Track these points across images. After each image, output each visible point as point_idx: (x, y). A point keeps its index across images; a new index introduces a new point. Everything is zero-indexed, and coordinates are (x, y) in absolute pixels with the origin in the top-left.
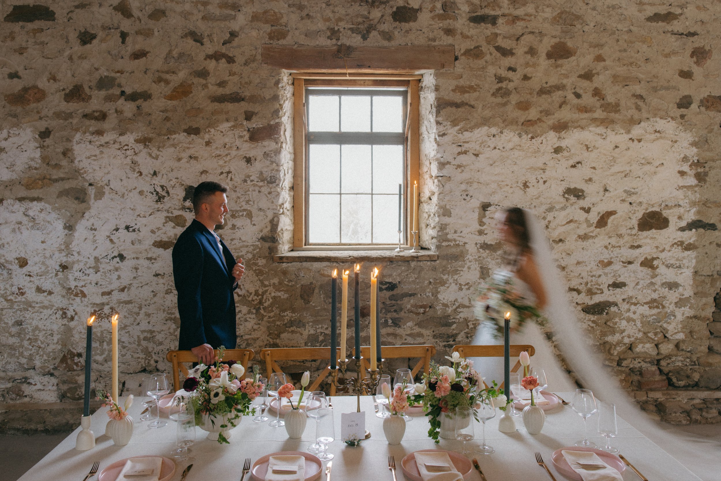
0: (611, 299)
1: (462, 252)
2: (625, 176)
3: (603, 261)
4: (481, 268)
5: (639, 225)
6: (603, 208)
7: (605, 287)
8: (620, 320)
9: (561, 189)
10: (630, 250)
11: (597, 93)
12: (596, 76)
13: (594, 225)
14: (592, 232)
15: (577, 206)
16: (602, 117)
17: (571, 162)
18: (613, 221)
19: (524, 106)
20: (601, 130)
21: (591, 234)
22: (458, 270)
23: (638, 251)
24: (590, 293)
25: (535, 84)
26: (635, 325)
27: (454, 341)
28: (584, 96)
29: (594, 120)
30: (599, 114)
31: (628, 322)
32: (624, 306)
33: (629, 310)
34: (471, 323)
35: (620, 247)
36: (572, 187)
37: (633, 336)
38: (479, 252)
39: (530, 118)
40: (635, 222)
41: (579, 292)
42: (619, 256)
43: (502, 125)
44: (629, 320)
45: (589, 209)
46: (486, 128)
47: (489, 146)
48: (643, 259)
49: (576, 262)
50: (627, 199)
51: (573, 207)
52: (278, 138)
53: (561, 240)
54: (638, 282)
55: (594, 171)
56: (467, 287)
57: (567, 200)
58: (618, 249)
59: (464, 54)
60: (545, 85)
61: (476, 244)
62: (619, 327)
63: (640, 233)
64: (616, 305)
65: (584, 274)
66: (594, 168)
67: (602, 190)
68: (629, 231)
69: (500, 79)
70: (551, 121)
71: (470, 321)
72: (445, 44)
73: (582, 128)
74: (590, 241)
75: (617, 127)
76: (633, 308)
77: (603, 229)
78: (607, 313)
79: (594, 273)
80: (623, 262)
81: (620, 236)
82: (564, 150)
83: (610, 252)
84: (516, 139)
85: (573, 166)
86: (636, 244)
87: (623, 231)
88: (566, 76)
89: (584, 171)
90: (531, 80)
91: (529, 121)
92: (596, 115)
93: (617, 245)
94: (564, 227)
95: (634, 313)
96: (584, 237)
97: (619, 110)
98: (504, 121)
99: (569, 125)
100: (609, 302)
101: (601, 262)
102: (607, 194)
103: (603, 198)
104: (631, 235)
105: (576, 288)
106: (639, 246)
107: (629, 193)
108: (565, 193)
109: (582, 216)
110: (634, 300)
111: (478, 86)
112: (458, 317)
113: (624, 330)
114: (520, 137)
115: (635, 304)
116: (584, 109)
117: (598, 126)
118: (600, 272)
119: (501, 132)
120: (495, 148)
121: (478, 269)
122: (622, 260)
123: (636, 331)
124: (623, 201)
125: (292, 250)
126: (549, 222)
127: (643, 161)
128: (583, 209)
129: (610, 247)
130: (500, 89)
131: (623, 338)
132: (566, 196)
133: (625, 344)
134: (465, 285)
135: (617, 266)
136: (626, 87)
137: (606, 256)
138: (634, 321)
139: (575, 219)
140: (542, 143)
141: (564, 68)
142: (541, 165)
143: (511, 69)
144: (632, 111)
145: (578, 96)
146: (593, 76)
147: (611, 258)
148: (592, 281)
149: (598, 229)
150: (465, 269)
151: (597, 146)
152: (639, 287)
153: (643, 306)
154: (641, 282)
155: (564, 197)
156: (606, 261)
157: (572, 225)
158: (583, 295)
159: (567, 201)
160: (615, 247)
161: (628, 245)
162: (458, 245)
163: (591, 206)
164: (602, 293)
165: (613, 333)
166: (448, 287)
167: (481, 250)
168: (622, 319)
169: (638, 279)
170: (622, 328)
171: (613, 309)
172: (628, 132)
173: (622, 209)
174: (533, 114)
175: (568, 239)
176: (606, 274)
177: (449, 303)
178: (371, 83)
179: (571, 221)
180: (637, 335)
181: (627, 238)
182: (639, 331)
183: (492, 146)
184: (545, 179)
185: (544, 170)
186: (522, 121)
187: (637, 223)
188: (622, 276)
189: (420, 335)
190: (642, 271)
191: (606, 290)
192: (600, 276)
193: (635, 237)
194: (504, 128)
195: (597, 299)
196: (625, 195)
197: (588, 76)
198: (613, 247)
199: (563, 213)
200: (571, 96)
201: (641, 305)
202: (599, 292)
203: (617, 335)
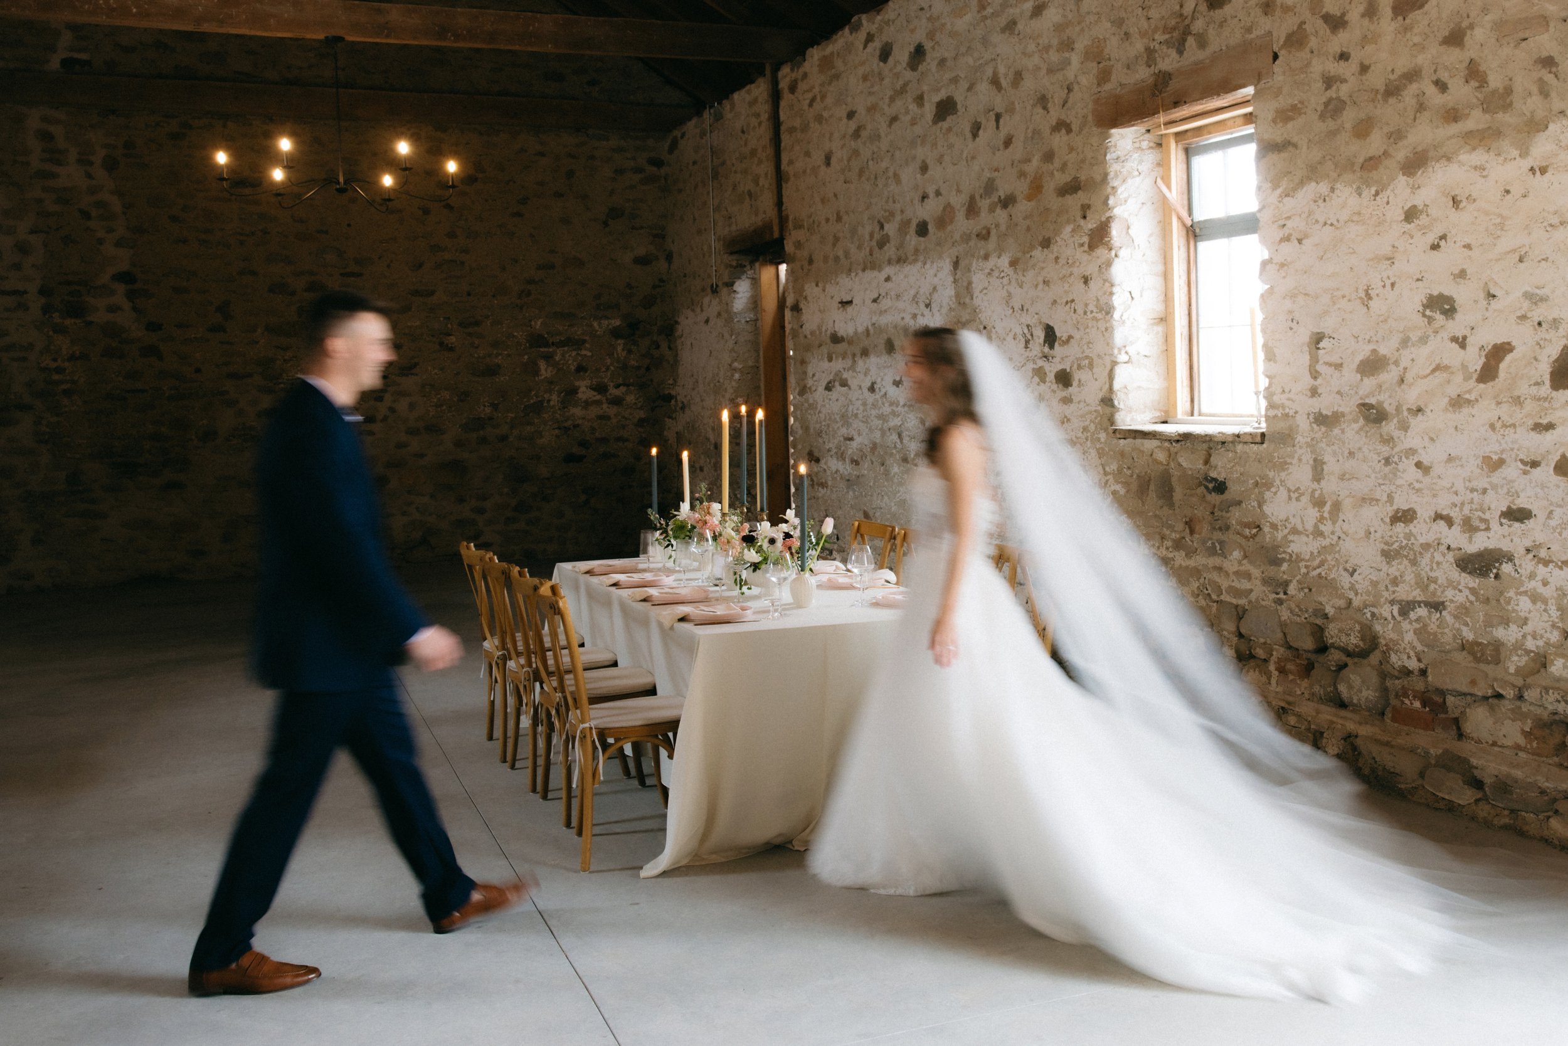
0: (1505, 546)
1: (1291, 429)
2: (1521, 260)
3: (1489, 458)
4: (1315, 460)
5: (1552, 374)
6: (1489, 336)
7: (1494, 516)
8: (1517, 594)
9: (1417, 299)
10: (1533, 434)
11: (1474, 73)
12: (1469, 32)
13: (1475, 376)
14: (1469, 392)
15: (1445, 335)
16: (1481, 126)
17: (1431, 238)
18: (1509, 367)
19: (1362, 130)
20: (1478, 157)
21: (1467, 396)
22: (1286, 463)
23: (1549, 437)
24: (1469, 527)
25: (1377, 79)
26: (1545, 610)
27: (1285, 593)
28: (1451, 83)
29: (1468, 135)
30: (1476, 120)
31: (1534, 602)
32: (1527, 565)
33: (1532, 576)
34: (1303, 563)
35: (1514, 426)
36: (1435, 293)
37: (1542, 637)
38: (1312, 430)
39: (1372, 153)
40: (1545, 369)
41: (1449, 522)
42: (1516, 446)
43: (1335, 175)
44: (1535, 598)
45: (1465, 338)
46: (1313, 184)
47: (1317, 221)
48: (1557, 457)
49: (1445, 457)
50: (1529, 315)
51: (1439, 336)
52: (1109, 241)
53: (1419, 410)
54: (1551, 512)
55: (1470, 253)
56: (1296, 495)
57: (1430, 320)
58: (1512, 430)
59: (1285, 45)
60: (1392, 77)
61: (1309, 414)
62: (1514, 611)
63: (1554, 394)
64: (1510, 558)
65: (1460, 486)
66: (1468, 247)
67: (1482, 295)
68: (1534, 390)
69: (1329, 81)
70: (1401, 153)
71: (1302, 560)
72: (1263, 32)
73: (1449, 159)
74: (1466, 410)
75: (1505, 144)
76: (1542, 570)
77: (1491, 384)
78: (1497, 576)
79: (1474, 484)
80: (1522, 461)
81: (1518, 401)
82: (1421, 212)
83: (1500, 437)
84: (1353, 201)
85: (1435, 247)
86: (1544, 421)
87: (1524, 389)
88: (1421, 48)
89: (1451, 256)
90: (1370, 71)
91: (1371, 158)
92: (1470, 124)
93: (1511, 422)
94: (1426, 380)
95: (1545, 583)
96: (1458, 403)
97: (1511, 104)
98: (1336, 165)
99: (1431, 154)
100: (1500, 550)
101: (1487, 459)
102: (1495, 304)
103: (1487, 314)
104: (1539, 399)
105: (1444, 513)
106: (1550, 427)
107: (1535, 299)
108: (1425, 306)
109: (1453, 355)
110: (1543, 553)
111: (1302, 102)
112: (1289, 550)
113: (1526, 619)
114: (1360, 195)
115: (1546, 563)
116: (1453, 115)
117: (1474, 149)
118: (1482, 483)
119: (1333, 190)
120: (1325, 224)
121: (1311, 462)
122: (1522, 456)
123: (1548, 625)
124: (1523, 318)
125: (1165, 422)
126: (1405, 369)
127: (1555, 220)
128: (1454, 339)
129: (1498, 425)
130: (1330, 100)
131: (1524, 636)
132: (1428, 312)
133: (1528, 652)
134: (1294, 492)
135: (1512, 471)
136: (1524, 44)
137: (1492, 448)
138: (1545, 601)
139: (1446, 362)
140: (1388, 203)
141: (1416, 30)
142: (1387, 250)
143: (1344, 56)
144: (1535, 104)
145: (1442, 86)
146: (1464, 34)
147: (1502, 451)
148: (1472, 502)
149: (1482, 386)
150: (1295, 461)
151: (1474, 195)
152: (1553, 523)
153: (1561, 568)
154: (1558, 512)
155: (1424, 315)
156: (1495, 457)
157: (1440, 376)
158: (1456, 529)
159: (1429, 323)
160: (1507, 427)
161: (1530, 423)
162: (1287, 415)
163: (1467, 332)
164: (1488, 529)
165: (1506, 622)
166: (1275, 493)
167: (1315, 426)
168: (1521, 594)
169: (1551, 504)
170: (1522, 614)
171: (1506, 568)
172: (1524, 154)
173: (1522, 338)
174: (1376, 143)
175: (1431, 407)
176: (1494, 487)
177: (1280, 523)
178: (1240, 121)
179: (1438, 368)
180: (1548, 635)
181: (1529, 406)
182: (1553, 626)
183: (1322, 220)
184: (1392, 280)
185: (1390, 259)
186: (1361, 160)
187: (1550, 370)
188: (1522, 495)
189: (1248, 576)
190: (1558, 486)
191: (1495, 525)
192: (1485, 491)
193: (1546, 404)
194: (1335, 181)
195: (1479, 543)
196: (1526, 304)
197: (1455, 38)
198: (1505, 426)
199: (1424, 351)
200: (1431, 90)
201: (1557, 565)
202: (1483, 526)
203: (1513, 627)
